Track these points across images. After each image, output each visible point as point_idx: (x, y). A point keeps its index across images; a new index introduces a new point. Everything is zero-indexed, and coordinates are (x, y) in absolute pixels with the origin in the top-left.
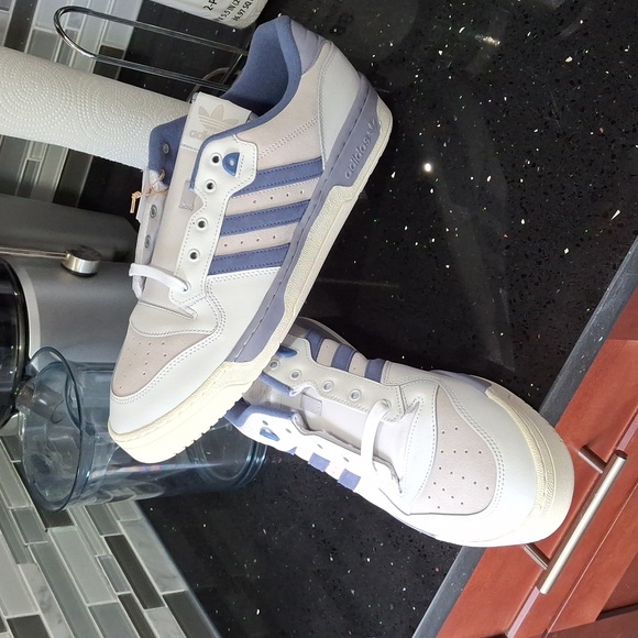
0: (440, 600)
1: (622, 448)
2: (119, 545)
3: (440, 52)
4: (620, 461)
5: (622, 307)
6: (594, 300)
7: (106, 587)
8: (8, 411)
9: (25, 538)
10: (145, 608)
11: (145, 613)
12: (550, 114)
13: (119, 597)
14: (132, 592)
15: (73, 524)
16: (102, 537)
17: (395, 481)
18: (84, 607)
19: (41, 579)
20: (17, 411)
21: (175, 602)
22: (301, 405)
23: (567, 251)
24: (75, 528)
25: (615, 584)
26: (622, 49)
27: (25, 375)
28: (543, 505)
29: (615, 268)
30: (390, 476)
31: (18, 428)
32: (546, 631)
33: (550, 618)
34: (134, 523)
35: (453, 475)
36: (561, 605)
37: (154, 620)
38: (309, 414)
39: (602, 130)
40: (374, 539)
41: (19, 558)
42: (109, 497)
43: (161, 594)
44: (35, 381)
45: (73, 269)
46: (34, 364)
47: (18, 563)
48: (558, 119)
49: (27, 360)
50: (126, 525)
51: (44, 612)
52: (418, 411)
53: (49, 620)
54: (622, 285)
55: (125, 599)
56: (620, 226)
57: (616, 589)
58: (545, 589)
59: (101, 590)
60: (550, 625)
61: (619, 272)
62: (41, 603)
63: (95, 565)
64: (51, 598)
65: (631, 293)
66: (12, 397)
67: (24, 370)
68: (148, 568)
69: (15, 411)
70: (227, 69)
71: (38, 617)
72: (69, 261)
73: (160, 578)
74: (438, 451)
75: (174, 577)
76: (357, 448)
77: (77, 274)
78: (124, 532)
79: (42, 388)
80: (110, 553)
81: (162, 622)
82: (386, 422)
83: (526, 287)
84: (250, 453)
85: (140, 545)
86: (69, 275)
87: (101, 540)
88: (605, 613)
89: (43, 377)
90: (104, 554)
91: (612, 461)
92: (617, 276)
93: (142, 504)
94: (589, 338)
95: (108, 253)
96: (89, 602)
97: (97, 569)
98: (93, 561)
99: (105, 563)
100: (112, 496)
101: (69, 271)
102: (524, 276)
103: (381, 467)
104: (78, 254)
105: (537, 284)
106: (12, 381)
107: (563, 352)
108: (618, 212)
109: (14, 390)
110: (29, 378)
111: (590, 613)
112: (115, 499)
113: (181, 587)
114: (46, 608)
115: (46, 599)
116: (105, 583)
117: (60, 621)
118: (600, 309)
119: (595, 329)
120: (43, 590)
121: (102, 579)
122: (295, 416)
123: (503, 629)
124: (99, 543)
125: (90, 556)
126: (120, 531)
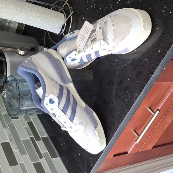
0: (109, 145)
1: (159, 108)
2: (31, 124)
3: (118, 2)
4: (158, 112)
5: (159, 75)
6: (152, 73)
8: (2, 90)
9: (6, 122)
10: (36, 141)
11: (36, 142)
13: (30, 138)
14: (33, 136)
15: (19, 118)
16: (26, 122)
18: (21, 140)
19: (10, 133)
20: (4, 91)
21: (44, 139)
23: (146, 60)
24: (19, 119)
26: (164, 7)
27: (6, 82)
29: (158, 66)
31: (4, 95)
32: (138, 151)
34: (35, 118)
36: (142, 145)
37: (39, 144)
39: (157, 29)
41: (4, 127)
42: (28, 114)
43: (41, 137)
44: (9, 83)
45: (19, 53)
46: (8, 79)
47: (4, 128)
49: (7, 77)
50: (33, 119)
51: (10, 141)
53: (11, 143)
54: (159, 70)
55: (32, 138)
56: (160, 55)
57: (157, 141)
58: (137, 142)
59: (25, 135)
60: (139, 150)
61: (159, 67)
62: (10, 139)
63: (24, 129)
64: (12, 137)
65: (162, 72)
66: (3, 87)
67: (6, 80)
68: (38, 130)
69: (3, 90)
71: (9, 142)
72: (19, 51)
73: (41, 133)
75: (44, 133)
77: (20, 55)
78: (32, 121)
79: (10, 85)
80: (28, 126)
81: (41, 145)
83: (135, 68)
85: (36, 124)
86: (18, 55)
88: (154, 147)
89: (11, 82)
90: (27, 126)
91: (156, 112)
92: (158, 68)
93: (38, 115)
94: (150, 83)
95: (30, 48)
96: (22, 139)
97: (25, 130)
98: (24, 128)
99: (27, 128)
100: (29, 114)
101: (18, 54)
102: (135, 65)
104: (21, 49)
105: (138, 68)
106: (3, 83)
107: (143, 86)
108: (160, 51)
109: (3, 85)
110: (7, 82)
111: (150, 147)
112: (30, 114)
113: (46, 135)
114: (11, 140)
115: (11, 138)
116: (26, 134)
117: (14, 144)
118: (153, 76)
119: (152, 81)
120: (10, 135)
121: (26, 133)
123: (127, 151)
124: (25, 123)
125: (23, 127)
126: (31, 120)
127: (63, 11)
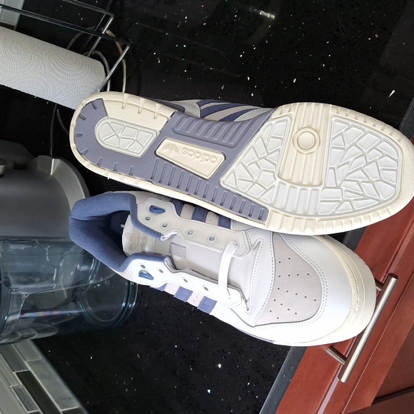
2: (27, 378)
7: (20, 408)
12: (338, 30)
14: (39, 410)
16: (14, 373)
17: (243, 302)
22: (170, 252)
25: (383, 377)
28: (357, 309)
30: (240, 298)
33: (343, 403)
34: (37, 362)
35: (289, 293)
38: (176, 258)
39: (377, 36)
40: (223, 350)
43: (61, 410)
48: (343, 32)
50: (31, 364)
52: (260, 249)
58: (344, 378)
63: (10, 393)
70: (93, 27)
73: (61, 399)
74: (277, 276)
75: (70, 398)
76: (214, 279)
78: (30, 369)
80: (21, 383)
82: (236, 257)
84: (125, 299)
85: (42, 377)
87: (13, 375)
88: (377, 400)
90: (16, 385)
97: (12, 396)
98: (8, 390)
99: (18, 391)
103: (233, 292)
108: (394, 91)
111: (368, 399)
113: (76, 405)
116: (18, 405)
121: (16, 402)
122: (167, 259)
124: (12, 377)
125: (6, 387)
126: (27, 368)
127: (100, 53)
